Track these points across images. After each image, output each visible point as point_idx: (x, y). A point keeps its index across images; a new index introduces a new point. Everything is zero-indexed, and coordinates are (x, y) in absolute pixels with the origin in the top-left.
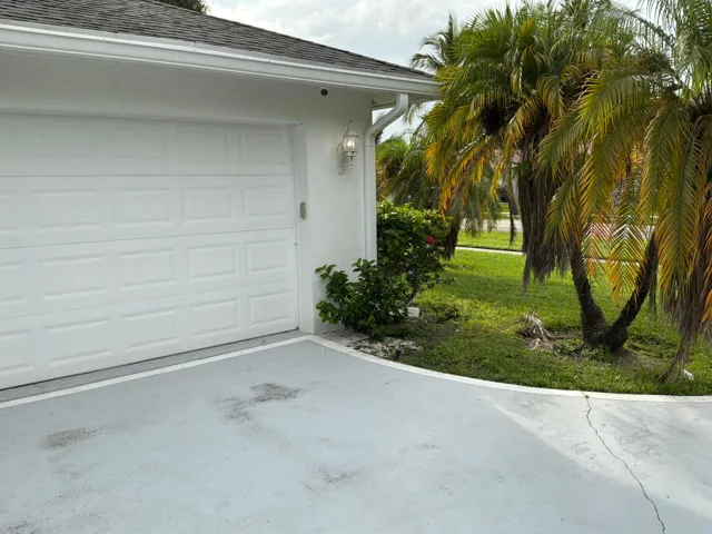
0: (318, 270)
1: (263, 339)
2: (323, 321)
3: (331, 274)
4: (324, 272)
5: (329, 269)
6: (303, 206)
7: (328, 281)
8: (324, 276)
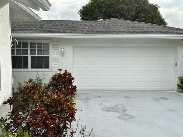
0: (179, 77)
1: (164, 90)
2: (179, 89)
3: (182, 79)
4: (180, 78)
5: (182, 77)
6: (176, 63)
7: (181, 80)
8: (180, 79)
